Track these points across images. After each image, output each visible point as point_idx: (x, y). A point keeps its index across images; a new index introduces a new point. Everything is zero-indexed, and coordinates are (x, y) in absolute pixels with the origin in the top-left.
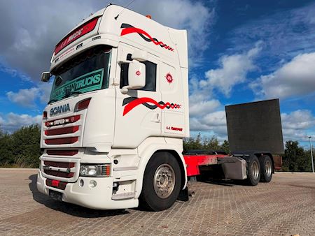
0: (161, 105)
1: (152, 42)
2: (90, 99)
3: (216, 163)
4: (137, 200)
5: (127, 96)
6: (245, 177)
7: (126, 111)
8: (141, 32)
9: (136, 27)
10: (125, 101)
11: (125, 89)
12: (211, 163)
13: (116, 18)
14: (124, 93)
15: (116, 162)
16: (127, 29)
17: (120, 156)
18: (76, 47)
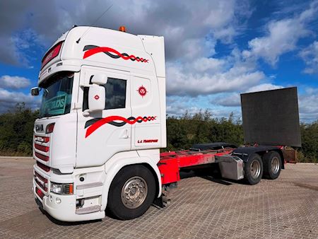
0: (132, 120)
1: (121, 58)
2: (54, 124)
3: (213, 161)
4: (104, 212)
5: (90, 118)
6: (241, 177)
7: (88, 133)
8: (106, 50)
9: (101, 46)
10: (88, 123)
11: (86, 112)
12: (206, 162)
13: (77, 42)
14: (86, 116)
15: (82, 179)
16: (91, 50)
17: (85, 174)
18: (47, 70)
